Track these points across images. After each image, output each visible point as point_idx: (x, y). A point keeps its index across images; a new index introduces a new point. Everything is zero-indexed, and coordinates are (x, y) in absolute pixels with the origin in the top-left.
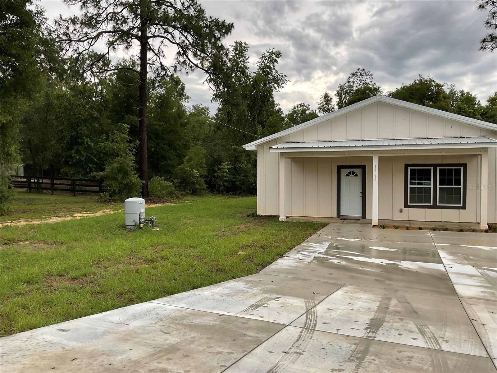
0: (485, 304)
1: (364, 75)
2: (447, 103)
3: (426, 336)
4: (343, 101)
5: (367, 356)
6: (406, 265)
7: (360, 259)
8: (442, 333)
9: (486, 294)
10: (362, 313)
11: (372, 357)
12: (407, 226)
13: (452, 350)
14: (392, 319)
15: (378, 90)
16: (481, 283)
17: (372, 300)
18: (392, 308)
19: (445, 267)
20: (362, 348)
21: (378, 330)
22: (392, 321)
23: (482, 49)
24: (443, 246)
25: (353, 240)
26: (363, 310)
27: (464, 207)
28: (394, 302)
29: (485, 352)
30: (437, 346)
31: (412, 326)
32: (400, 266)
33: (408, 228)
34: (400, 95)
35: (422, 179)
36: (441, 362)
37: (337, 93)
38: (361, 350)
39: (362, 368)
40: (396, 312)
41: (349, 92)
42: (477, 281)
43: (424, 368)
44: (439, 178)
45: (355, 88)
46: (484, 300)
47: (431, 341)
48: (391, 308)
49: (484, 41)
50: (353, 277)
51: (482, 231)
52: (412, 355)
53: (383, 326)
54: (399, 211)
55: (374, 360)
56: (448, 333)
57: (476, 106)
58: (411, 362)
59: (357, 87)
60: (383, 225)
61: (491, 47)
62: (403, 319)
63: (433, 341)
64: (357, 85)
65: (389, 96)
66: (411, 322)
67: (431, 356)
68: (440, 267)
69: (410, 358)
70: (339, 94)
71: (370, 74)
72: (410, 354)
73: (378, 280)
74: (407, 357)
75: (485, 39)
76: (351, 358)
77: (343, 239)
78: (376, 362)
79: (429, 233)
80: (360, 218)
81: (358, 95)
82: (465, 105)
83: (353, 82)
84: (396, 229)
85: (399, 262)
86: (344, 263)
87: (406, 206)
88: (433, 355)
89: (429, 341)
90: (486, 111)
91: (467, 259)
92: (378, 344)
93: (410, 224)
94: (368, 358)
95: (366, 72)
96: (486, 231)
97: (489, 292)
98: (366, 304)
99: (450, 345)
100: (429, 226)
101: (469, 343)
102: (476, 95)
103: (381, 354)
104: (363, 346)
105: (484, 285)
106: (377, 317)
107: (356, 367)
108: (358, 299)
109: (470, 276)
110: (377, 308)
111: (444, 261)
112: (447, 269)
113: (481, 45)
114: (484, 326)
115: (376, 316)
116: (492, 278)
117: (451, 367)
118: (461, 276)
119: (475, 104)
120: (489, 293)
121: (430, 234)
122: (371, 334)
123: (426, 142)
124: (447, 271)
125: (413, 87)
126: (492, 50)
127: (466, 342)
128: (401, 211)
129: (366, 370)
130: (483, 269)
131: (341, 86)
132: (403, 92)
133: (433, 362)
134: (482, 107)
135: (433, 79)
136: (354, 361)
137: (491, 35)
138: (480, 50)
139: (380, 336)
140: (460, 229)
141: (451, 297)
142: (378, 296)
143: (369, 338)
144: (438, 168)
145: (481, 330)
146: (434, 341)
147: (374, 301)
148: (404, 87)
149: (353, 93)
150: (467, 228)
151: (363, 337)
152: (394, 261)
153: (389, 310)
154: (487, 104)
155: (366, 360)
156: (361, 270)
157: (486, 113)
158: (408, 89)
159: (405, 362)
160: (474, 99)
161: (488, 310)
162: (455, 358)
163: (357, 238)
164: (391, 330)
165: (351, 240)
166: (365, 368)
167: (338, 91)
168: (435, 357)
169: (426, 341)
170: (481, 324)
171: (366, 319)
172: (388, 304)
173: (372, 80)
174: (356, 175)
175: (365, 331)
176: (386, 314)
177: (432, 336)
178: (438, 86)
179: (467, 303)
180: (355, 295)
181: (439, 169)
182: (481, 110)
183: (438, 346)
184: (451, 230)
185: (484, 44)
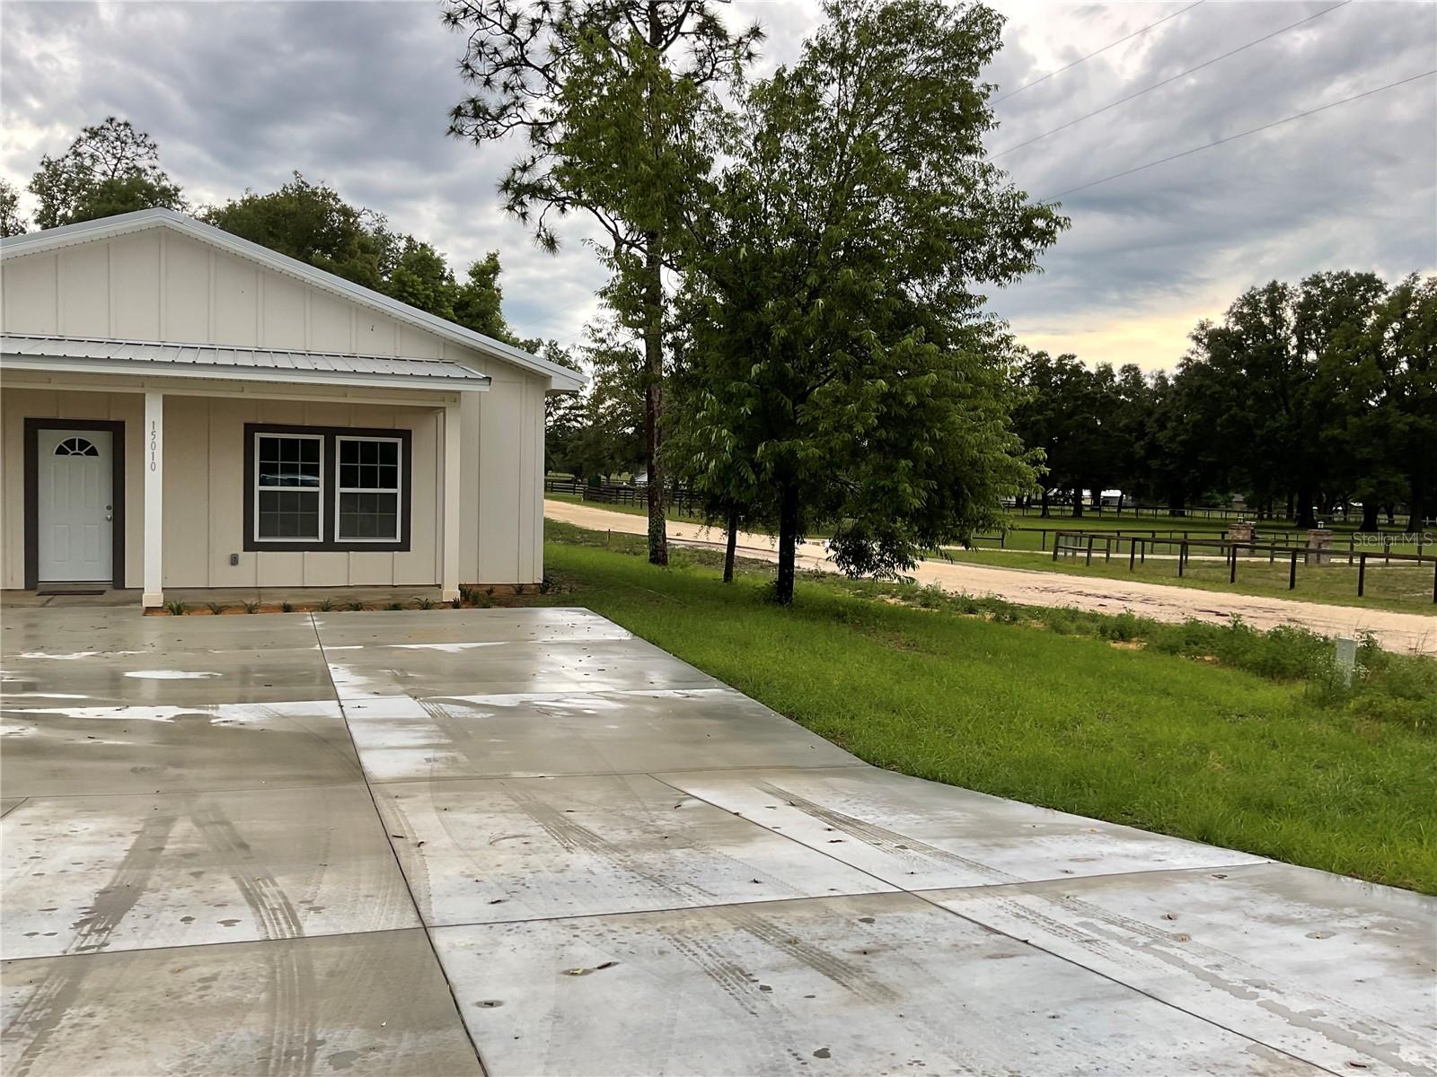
0: (431, 789)
1: (130, 141)
2: (371, 264)
3: (265, 907)
4: (59, 213)
5: (68, 1010)
6: (232, 714)
7: (91, 713)
8: (310, 889)
9: (437, 765)
10: (74, 878)
11: (87, 1009)
12: (249, 603)
13: (332, 931)
14: (168, 880)
15: (176, 194)
16: (429, 737)
17: (113, 833)
18: (173, 847)
19: (342, 707)
20: (55, 988)
21: (117, 921)
22: (166, 884)
23: (453, 133)
24: (343, 651)
25: (75, 656)
26: (78, 869)
27: (405, 546)
28: (182, 827)
29: (414, 916)
30: (290, 928)
31: (227, 887)
32: (213, 721)
33: (251, 610)
34: (239, 221)
35: (293, 470)
36: (295, 969)
37: (35, 182)
38: (50, 995)
39: (47, 1051)
40: (185, 856)
41: (79, 187)
42: (419, 734)
43: (245, 1000)
44: (341, 467)
45: (98, 178)
46: (431, 779)
47: (276, 919)
48: (170, 847)
49: (458, 112)
50: (54, 773)
51: (446, 605)
52: (215, 971)
53: (135, 907)
54: (228, 561)
55: (91, 1015)
56: (327, 886)
57: (444, 283)
58: (208, 992)
59: (104, 173)
60: (176, 606)
61: (475, 133)
62: (202, 873)
63: (280, 917)
64: (105, 167)
65: (205, 220)
66: (226, 878)
67: (269, 960)
68: (328, 709)
69: (207, 981)
70: (40, 187)
71: (148, 142)
72: (206, 971)
73: (143, 769)
74: (199, 980)
75: (459, 108)
76: (14, 1029)
77: (39, 655)
78: (94, 1021)
79: (310, 618)
80: (108, 588)
81: (109, 201)
82: (415, 277)
83: (92, 156)
84: (216, 614)
85: (212, 708)
86: (31, 731)
87: (250, 545)
88: (276, 958)
89: (270, 920)
90: (466, 299)
91: (402, 680)
92: (112, 964)
93: (259, 596)
94: (72, 1014)
95: (137, 136)
96: (456, 605)
97: (446, 758)
98: (91, 848)
99: (327, 918)
100: (312, 600)
101: (378, 901)
102: (443, 255)
103: (118, 991)
104: (62, 981)
105: (436, 741)
106: (121, 883)
107: (24, 1054)
108: (67, 838)
109: (403, 723)
110: (125, 854)
111: (341, 691)
112: (346, 713)
113: (449, 122)
114: (422, 847)
115: (119, 880)
116: (456, 721)
117: (320, 977)
118: (382, 727)
119: (442, 277)
120: (444, 760)
121: (312, 621)
122: (93, 940)
123: (302, 363)
124: (347, 717)
125: (276, 203)
126: (478, 141)
127: (369, 899)
128: (234, 560)
129: (61, 1052)
130: (437, 701)
131: (50, 163)
132: (248, 214)
133: (274, 978)
134: (459, 287)
135: (334, 192)
136: (21, 1035)
137: (473, 101)
138: (449, 133)
139: (123, 939)
140: (392, 602)
141: (349, 787)
142: (135, 819)
143: (86, 952)
144: (339, 439)
145: (410, 861)
146: (285, 917)
147: (120, 835)
148: (251, 200)
149: (90, 191)
150: (410, 600)
151: (65, 952)
152: (200, 708)
153: (164, 853)
154: (470, 281)
155: (64, 1022)
156: (88, 746)
157: (467, 304)
158: (264, 208)
159: (191, 997)
160: (438, 263)
161: (437, 804)
162: (335, 949)
163: (90, 648)
164: (160, 912)
165: (67, 657)
166: (58, 1047)
167: (39, 176)
168: (281, 961)
169: (263, 921)
170: (414, 844)
171: (85, 894)
172: (164, 838)
173: (154, 162)
174: (93, 452)
175: (74, 933)
176: (150, 866)
177: (280, 905)
178: (346, 212)
179: (388, 796)
180: (58, 828)
181: (342, 442)
182: (455, 296)
183: (294, 928)
184: (371, 607)
185: (458, 121)
